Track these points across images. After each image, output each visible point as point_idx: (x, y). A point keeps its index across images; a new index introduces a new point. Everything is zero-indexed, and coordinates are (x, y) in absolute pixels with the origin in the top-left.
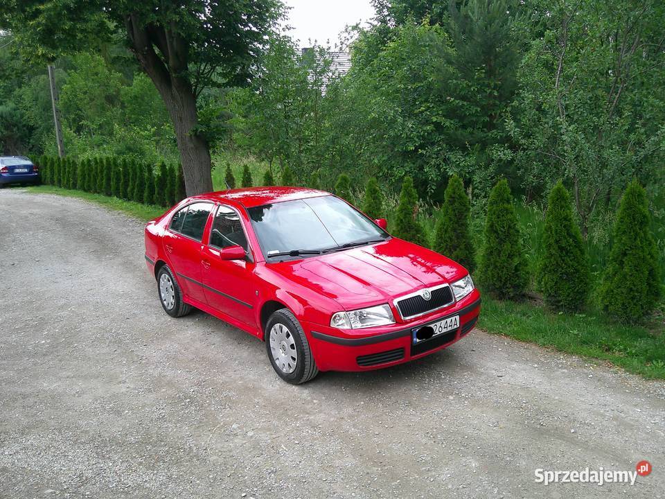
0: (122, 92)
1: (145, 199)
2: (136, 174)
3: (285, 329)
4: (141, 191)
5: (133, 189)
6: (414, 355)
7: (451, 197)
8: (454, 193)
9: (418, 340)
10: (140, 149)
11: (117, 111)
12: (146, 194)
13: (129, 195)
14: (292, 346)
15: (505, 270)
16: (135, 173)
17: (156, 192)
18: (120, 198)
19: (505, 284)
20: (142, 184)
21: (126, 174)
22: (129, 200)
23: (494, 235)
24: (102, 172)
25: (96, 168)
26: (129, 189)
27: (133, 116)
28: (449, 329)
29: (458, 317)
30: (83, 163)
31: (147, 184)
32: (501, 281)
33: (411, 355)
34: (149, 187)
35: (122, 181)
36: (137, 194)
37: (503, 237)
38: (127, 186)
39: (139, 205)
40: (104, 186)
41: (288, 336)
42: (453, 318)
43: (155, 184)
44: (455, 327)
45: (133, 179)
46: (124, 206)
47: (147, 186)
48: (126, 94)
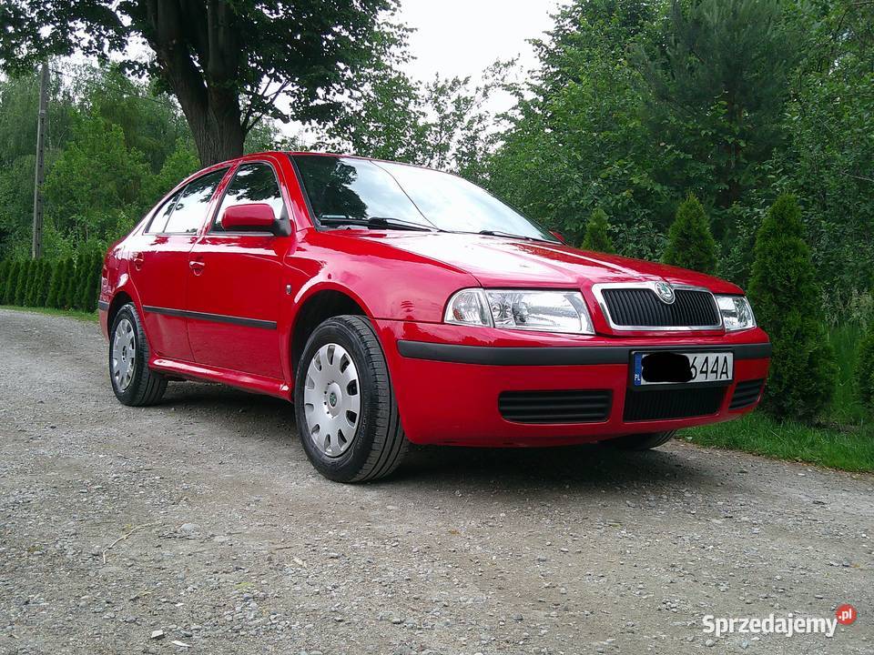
3: (340, 351)
6: (631, 420)
7: (682, 235)
8: (689, 228)
9: (643, 382)
14: (351, 389)
15: (789, 362)
19: (788, 390)
23: (767, 297)
24: (86, 275)
25: (79, 271)
28: (712, 378)
29: (730, 357)
30: (60, 266)
32: (780, 383)
33: (626, 418)
37: (783, 299)
40: (85, 297)
41: (345, 364)
42: (721, 356)
44: (724, 378)
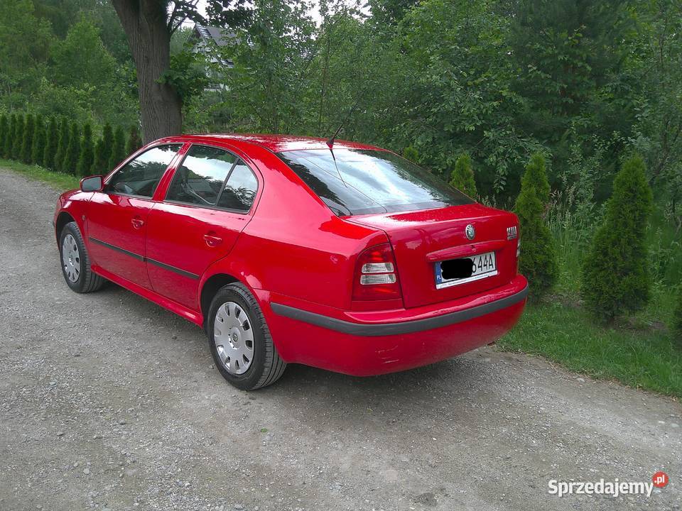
0: (51, 45)
1: (78, 169)
2: (68, 138)
4: (74, 160)
5: (62, 156)
10: (71, 111)
11: (43, 66)
12: (80, 163)
13: (57, 163)
16: (66, 137)
17: (95, 161)
18: (43, 167)
20: (75, 150)
21: (53, 137)
22: (55, 170)
26: (56, 156)
27: (62, 75)
31: (83, 150)
34: (85, 154)
35: (48, 146)
36: (67, 164)
38: (54, 152)
39: (70, 178)
43: (94, 151)
45: (62, 144)
46: (49, 177)
47: (82, 154)
48: (56, 48)
